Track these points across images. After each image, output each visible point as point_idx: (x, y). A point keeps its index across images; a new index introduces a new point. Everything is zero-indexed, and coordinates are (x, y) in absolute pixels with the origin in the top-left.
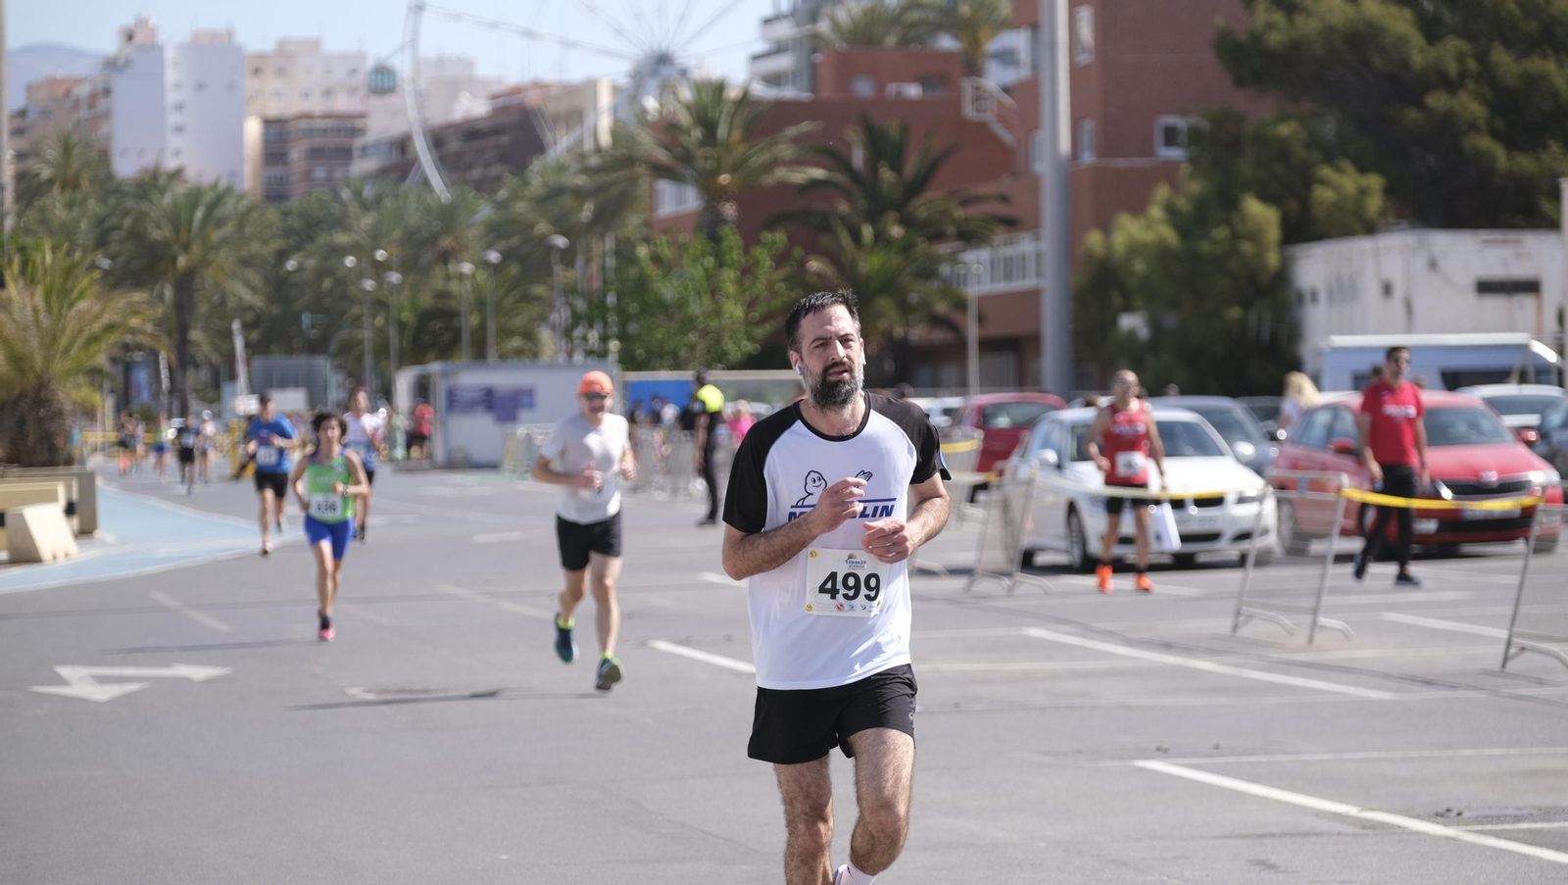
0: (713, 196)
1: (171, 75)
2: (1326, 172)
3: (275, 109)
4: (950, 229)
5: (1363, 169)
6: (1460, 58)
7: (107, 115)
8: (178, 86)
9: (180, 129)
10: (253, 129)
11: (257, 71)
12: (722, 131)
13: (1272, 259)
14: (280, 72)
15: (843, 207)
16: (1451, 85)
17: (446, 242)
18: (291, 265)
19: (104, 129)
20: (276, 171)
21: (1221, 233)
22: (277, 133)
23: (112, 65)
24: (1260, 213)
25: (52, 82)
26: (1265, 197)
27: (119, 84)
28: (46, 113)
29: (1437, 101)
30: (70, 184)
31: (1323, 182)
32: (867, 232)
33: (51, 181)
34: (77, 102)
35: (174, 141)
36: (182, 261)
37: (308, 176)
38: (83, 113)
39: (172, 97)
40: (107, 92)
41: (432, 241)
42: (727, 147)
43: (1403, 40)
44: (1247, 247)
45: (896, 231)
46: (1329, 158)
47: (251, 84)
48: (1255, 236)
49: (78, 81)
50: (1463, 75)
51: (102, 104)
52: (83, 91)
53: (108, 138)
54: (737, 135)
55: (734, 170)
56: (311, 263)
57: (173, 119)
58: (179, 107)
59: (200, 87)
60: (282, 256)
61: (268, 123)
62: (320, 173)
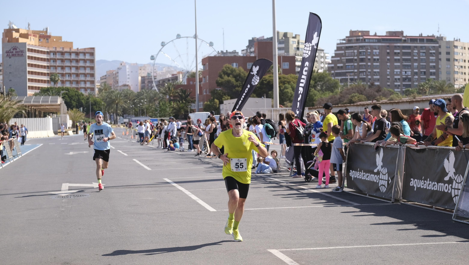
0: (170, 96)
1: (127, 70)
2: (224, 96)
3: (143, 76)
4: (190, 101)
5: (228, 96)
6: (240, 84)
7: (118, 76)
8: (128, 72)
9: (129, 78)
10: (140, 78)
11: (140, 69)
12: (171, 89)
13: (218, 106)
14: (144, 69)
15: (178, 99)
16: (238, 87)
17: (155, 98)
18: (136, 101)
19: (117, 79)
20: (143, 85)
21: (212, 103)
22: (143, 78)
23: (119, 69)
24: (216, 101)
25: (110, 71)
26: (217, 99)
27: (120, 71)
28: (109, 76)
29: (237, 88)
30: (106, 90)
31: (224, 97)
32: (181, 102)
33: (103, 89)
34: (113, 75)
35: (128, 80)
36: (117, 102)
37: (148, 85)
38: (114, 76)
39: (128, 73)
40: (118, 73)
41: (153, 98)
42: (171, 91)
43: (233, 82)
44: (215, 105)
45: (184, 102)
46: (225, 95)
47: (140, 71)
48: (216, 103)
49: (114, 71)
50: (240, 86)
51: (117, 74)
52: (114, 72)
53: (118, 80)
54: (173, 89)
55: (172, 93)
56: (138, 101)
57: (128, 77)
58: (129, 75)
59: (132, 72)
60: (134, 100)
61: (142, 77)
62: (150, 85)
